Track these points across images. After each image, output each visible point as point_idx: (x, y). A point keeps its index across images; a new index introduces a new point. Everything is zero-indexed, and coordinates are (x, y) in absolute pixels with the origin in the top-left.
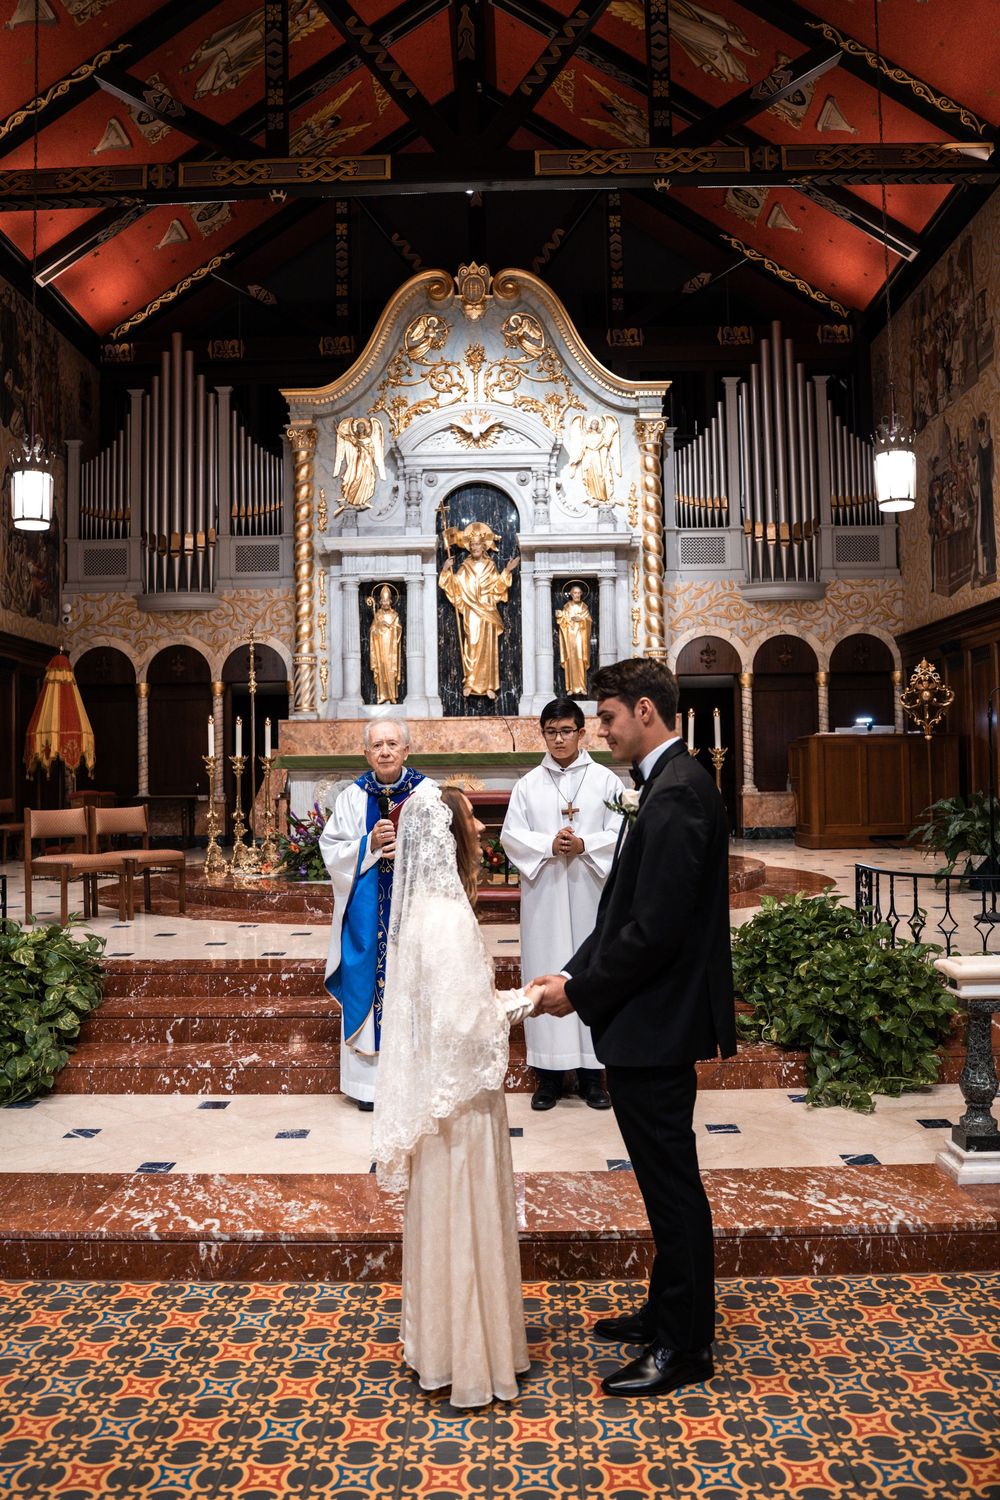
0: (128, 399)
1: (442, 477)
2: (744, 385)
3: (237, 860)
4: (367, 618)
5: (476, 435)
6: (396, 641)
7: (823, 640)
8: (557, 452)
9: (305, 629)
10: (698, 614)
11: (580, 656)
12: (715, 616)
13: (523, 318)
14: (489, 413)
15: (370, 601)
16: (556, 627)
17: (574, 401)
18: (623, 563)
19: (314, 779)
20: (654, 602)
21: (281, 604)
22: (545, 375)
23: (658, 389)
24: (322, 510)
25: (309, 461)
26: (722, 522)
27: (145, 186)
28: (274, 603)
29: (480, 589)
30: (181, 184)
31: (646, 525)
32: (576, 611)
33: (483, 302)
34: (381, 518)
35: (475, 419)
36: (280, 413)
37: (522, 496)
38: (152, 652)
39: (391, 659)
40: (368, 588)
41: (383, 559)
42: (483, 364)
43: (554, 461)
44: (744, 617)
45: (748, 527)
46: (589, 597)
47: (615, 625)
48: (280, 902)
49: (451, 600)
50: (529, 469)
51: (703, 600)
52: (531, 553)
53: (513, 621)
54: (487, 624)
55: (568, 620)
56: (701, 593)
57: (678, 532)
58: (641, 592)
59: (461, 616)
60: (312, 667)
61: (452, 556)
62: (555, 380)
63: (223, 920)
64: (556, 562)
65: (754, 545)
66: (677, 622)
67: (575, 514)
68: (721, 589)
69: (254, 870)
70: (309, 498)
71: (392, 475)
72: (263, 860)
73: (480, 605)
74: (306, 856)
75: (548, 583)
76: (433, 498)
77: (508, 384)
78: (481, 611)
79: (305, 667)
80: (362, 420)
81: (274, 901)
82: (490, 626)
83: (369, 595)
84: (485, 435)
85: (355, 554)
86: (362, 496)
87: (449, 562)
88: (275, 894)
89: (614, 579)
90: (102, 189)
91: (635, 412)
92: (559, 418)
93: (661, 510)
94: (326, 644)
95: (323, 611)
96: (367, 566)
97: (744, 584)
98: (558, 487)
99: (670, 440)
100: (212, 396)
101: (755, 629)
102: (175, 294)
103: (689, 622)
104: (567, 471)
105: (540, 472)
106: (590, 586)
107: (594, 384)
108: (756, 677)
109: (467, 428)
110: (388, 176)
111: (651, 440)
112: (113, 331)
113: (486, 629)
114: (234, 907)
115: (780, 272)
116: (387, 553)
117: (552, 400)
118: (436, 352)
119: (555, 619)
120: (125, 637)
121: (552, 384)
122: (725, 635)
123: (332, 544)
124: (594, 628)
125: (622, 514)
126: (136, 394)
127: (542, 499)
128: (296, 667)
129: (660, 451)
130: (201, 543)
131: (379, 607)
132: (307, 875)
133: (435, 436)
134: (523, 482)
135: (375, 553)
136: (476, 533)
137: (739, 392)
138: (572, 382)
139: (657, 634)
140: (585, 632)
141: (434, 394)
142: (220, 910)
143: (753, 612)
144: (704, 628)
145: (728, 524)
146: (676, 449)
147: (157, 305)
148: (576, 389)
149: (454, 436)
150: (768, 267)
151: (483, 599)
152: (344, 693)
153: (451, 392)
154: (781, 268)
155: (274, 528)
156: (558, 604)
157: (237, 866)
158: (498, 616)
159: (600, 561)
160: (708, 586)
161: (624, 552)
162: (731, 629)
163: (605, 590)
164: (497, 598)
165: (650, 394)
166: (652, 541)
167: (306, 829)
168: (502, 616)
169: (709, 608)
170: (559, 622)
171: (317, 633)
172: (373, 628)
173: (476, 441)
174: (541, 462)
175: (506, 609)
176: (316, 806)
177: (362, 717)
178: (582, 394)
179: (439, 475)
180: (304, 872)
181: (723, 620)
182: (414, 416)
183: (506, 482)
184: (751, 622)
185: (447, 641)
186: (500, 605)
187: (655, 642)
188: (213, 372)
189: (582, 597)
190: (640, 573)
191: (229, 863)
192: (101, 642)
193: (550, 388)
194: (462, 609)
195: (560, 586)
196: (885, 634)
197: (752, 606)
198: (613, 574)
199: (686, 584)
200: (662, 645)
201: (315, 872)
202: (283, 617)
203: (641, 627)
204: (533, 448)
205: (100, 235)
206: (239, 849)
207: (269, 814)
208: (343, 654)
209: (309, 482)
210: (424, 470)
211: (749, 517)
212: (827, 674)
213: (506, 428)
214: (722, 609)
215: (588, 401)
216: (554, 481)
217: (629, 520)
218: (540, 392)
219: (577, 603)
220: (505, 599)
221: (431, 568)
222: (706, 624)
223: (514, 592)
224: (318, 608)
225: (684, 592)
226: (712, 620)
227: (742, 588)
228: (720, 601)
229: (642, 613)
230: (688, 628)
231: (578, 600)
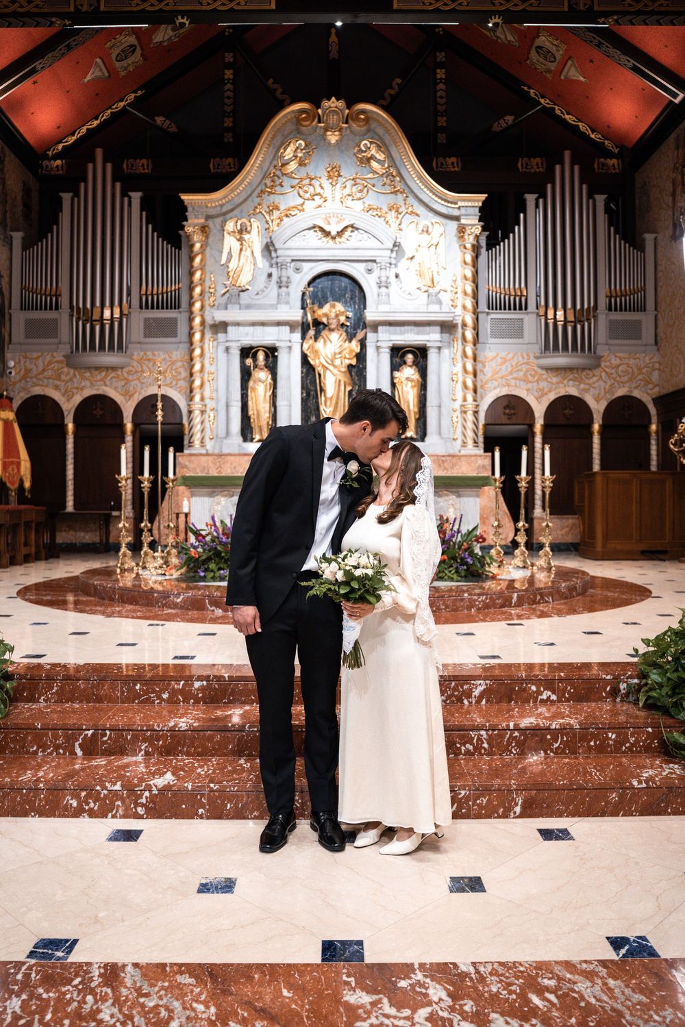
0: (59, 202)
1: (306, 266)
2: (541, 201)
3: (144, 563)
4: (246, 375)
5: (334, 233)
6: (269, 393)
7: (597, 400)
8: (396, 248)
9: (197, 383)
10: (502, 377)
11: (412, 408)
12: (515, 379)
13: (371, 143)
14: (344, 216)
15: (249, 361)
16: (393, 384)
17: (410, 209)
18: (446, 336)
19: (211, 495)
20: (469, 367)
21: (179, 364)
22: (388, 189)
23: (476, 200)
24: (212, 290)
25: (202, 252)
26: (522, 307)
27: (72, 9)
28: (173, 363)
29: (335, 354)
30: (102, 8)
31: (464, 307)
32: (408, 373)
33: (340, 130)
34: (257, 297)
35: (333, 220)
36: (181, 212)
37: (369, 284)
38: (78, 399)
39: (264, 408)
41: (259, 329)
42: (340, 178)
43: (394, 255)
44: (537, 381)
45: (542, 312)
46: (419, 362)
47: (439, 384)
48: (184, 601)
49: (312, 362)
50: (374, 261)
51: (507, 367)
52: (375, 326)
53: (359, 380)
54: (340, 381)
55: (403, 380)
56: (505, 361)
57: (488, 313)
58: (459, 359)
59: (320, 375)
60: (203, 412)
61: (313, 328)
62: (395, 193)
63: (133, 617)
64: (395, 333)
65: (547, 324)
66: (486, 383)
67: (409, 297)
68: (520, 359)
69: (160, 571)
70: (202, 280)
71: (267, 264)
72: (166, 563)
73: (335, 366)
74: (205, 560)
75: (388, 350)
76: (299, 282)
77: (359, 195)
78: (335, 371)
79: (197, 412)
80: (244, 220)
81: (179, 600)
82: (342, 383)
83: (248, 357)
84: (340, 233)
85: (238, 324)
86: (243, 281)
87: (312, 332)
88: (179, 594)
89: (439, 348)
90: (36, 10)
91: (457, 218)
92: (398, 222)
93: (475, 296)
94: (214, 395)
95: (212, 369)
96: (247, 334)
97: (538, 354)
98: (397, 276)
99: (483, 243)
100: (126, 199)
101: (546, 390)
102: (98, 122)
103: (496, 383)
104: (404, 263)
105: (383, 264)
106: (421, 353)
107: (427, 196)
108: (546, 427)
109: (327, 228)
110: (273, 6)
111: (469, 244)
112: (49, 150)
113: (339, 385)
114: (142, 605)
115: (567, 117)
116: (263, 324)
117: (393, 208)
118: (302, 169)
119: (392, 378)
120: (56, 388)
121: (392, 196)
122: (522, 394)
123: (220, 316)
124: (423, 387)
125: (446, 298)
126: (66, 197)
127: (384, 285)
128: (190, 412)
129: (476, 249)
130: (117, 315)
131: (256, 366)
132: (205, 577)
133: (301, 234)
134: (370, 271)
135: (254, 324)
136: (334, 311)
137: (537, 206)
138: (409, 195)
139: (472, 392)
140: (415, 389)
141: (300, 201)
142: (130, 607)
143: (544, 377)
144: (506, 388)
145: (526, 309)
146: (487, 250)
147: (84, 130)
148: (411, 200)
149: (316, 234)
150: (558, 112)
151: (337, 362)
152: (228, 433)
153: (314, 200)
154: (568, 114)
155: (176, 305)
157: (144, 568)
158: (348, 375)
159: (429, 333)
160: (510, 356)
161: (447, 327)
162: (528, 390)
163: (432, 356)
164: (348, 362)
165: (470, 205)
166: (469, 320)
167: (204, 537)
168: (351, 376)
169: (511, 373)
170: (395, 381)
171: (207, 386)
172: (251, 383)
173: (333, 238)
174: (384, 256)
175: (354, 370)
176: (213, 518)
177: (242, 452)
178: (416, 204)
179: (304, 264)
180: (202, 574)
181: (522, 383)
182: (285, 218)
183: (356, 271)
184: (543, 384)
185: (308, 395)
186: (350, 367)
187: (470, 397)
188: (128, 183)
189: (414, 362)
190: (458, 345)
191: (137, 565)
192: (37, 391)
193: (391, 199)
194: (319, 369)
195: (398, 354)
196: (645, 396)
197: (544, 372)
198: (438, 344)
199: (494, 354)
200: (475, 400)
201: (212, 574)
202: (180, 373)
203: (459, 386)
204: (377, 244)
205: (37, 64)
206: (146, 554)
207: (172, 525)
208: (227, 403)
209: (202, 269)
210: (293, 260)
211: (543, 303)
212: (600, 426)
213: (357, 229)
214: (521, 374)
215: (420, 210)
216: (393, 271)
217: (451, 303)
218: (384, 202)
219: (411, 366)
220: (354, 362)
221: (297, 336)
222: (509, 385)
223: (361, 357)
224: (207, 367)
225: (492, 360)
226: (513, 382)
227: (537, 358)
228: (519, 368)
229: (460, 375)
230: (495, 388)
231: (411, 364)
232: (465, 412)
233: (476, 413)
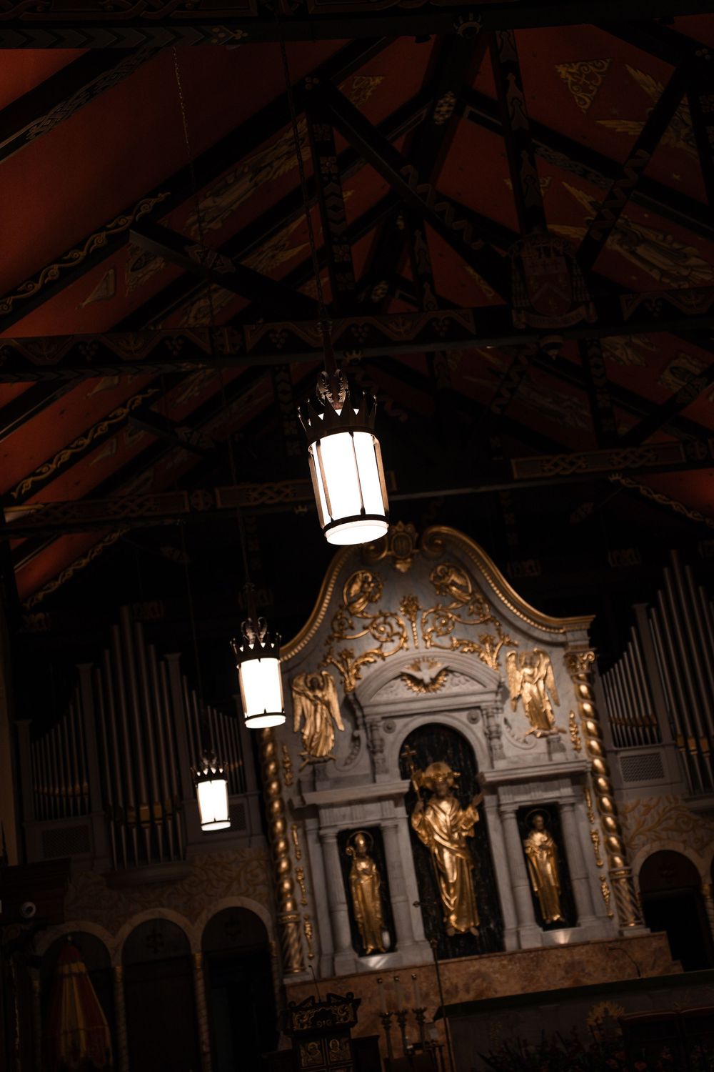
1: (399, 723)
2: (653, 611)
5: (427, 680)
6: (378, 888)
8: (501, 690)
9: (286, 886)
10: (649, 830)
11: (553, 883)
12: (666, 830)
13: (448, 567)
14: (436, 659)
15: (348, 849)
16: (526, 856)
17: (507, 640)
18: (577, 789)
20: (611, 823)
21: (255, 864)
22: (476, 619)
23: (582, 623)
24: (287, 765)
26: (654, 739)
27: (187, 509)
28: (247, 863)
29: (451, 827)
30: (219, 505)
31: (590, 748)
32: (542, 839)
33: (412, 556)
34: (347, 767)
35: (423, 665)
37: (475, 734)
38: (125, 929)
39: (375, 907)
40: (345, 838)
41: (358, 808)
42: (419, 613)
43: (499, 698)
44: (693, 829)
45: (680, 741)
46: (553, 824)
47: (581, 849)
49: (425, 842)
50: (479, 708)
51: (652, 815)
52: (493, 788)
54: (461, 860)
55: (536, 849)
56: (648, 809)
57: (617, 752)
58: (597, 814)
59: (435, 856)
60: (297, 924)
62: (485, 622)
64: (519, 793)
65: (690, 758)
66: (632, 839)
67: (525, 746)
68: (667, 803)
70: (274, 754)
73: (453, 843)
75: (513, 815)
76: (393, 743)
77: (444, 629)
78: (454, 848)
79: (291, 925)
80: (314, 675)
84: (434, 681)
85: (331, 806)
86: (324, 750)
87: (420, 804)
89: (573, 805)
91: (563, 645)
92: (495, 656)
93: (600, 734)
94: (309, 899)
95: (300, 866)
96: (344, 816)
97: (686, 796)
98: (506, 721)
99: (597, 667)
100: (162, 664)
101: (706, 840)
102: (87, 560)
103: (643, 838)
104: (510, 705)
105: (490, 710)
106: (553, 814)
107: (524, 621)
109: (418, 675)
111: (583, 671)
113: (461, 866)
115: (656, 496)
116: (362, 801)
117: (487, 640)
118: (373, 606)
119: (524, 848)
120: (96, 920)
121: (482, 626)
122: (679, 848)
123: (307, 800)
124: (560, 854)
125: (567, 740)
126: (84, 669)
127: (492, 735)
129: (591, 678)
130: (158, 815)
131: (356, 855)
133: (387, 685)
134: (474, 720)
135: (350, 803)
136: (440, 773)
137: (649, 616)
138: (502, 623)
139: (619, 853)
140: (552, 859)
141: (377, 644)
143: (700, 823)
144: (657, 843)
145: (660, 740)
146: (601, 675)
148: (505, 629)
149: (404, 683)
150: (644, 492)
151: (455, 837)
152: (336, 946)
153: (392, 641)
154: (656, 493)
155: (236, 787)
156: (525, 834)
159: (558, 789)
160: (654, 801)
161: (577, 778)
162: (684, 842)
163: (568, 818)
164: (466, 834)
165: (577, 628)
166: (599, 764)
168: (472, 852)
169: (660, 823)
170: (528, 851)
171: (297, 889)
172: (353, 877)
173: (426, 686)
174: (488, 699)
178: (512, 632)
179: (396, 721)
181: (675, 833)
182: (362, 667)
183: (459, 721)
185: (422, 882)
186: (469, 840)
187: (618, 861)
188: (162, 641)
189: (544, 825)
190: (591, 797)
192: (70, 929)
193: (481, 629)
194: (435, 849)
197: (699, 817)
198: (571, 800)
199: (633, 802)
200: (626, 864)
202: (258, 876)
203: (602, 849)
204: (478, 687)
208: (330, 907)
209: (273, 740)
210: (384, 718)
211: (679, 732)
213: (452, 672)
214: (672, 822)
215: (517, 639)
216: (502, 716)
217: (573, 746)
218: (475, 633)
219: (541, 831)
220: (472, 834)
221: (401, 811)
222: (660, 839)
223: (481, 827)
224: (294, 863)
225: (633, 809)
226: (664, 834)
227: (686, 800)
228: (668, 815)
229: (601, 834)
230: (644, 845)
231: (541, 828)
232: (617, 881)
233: (630, 880)
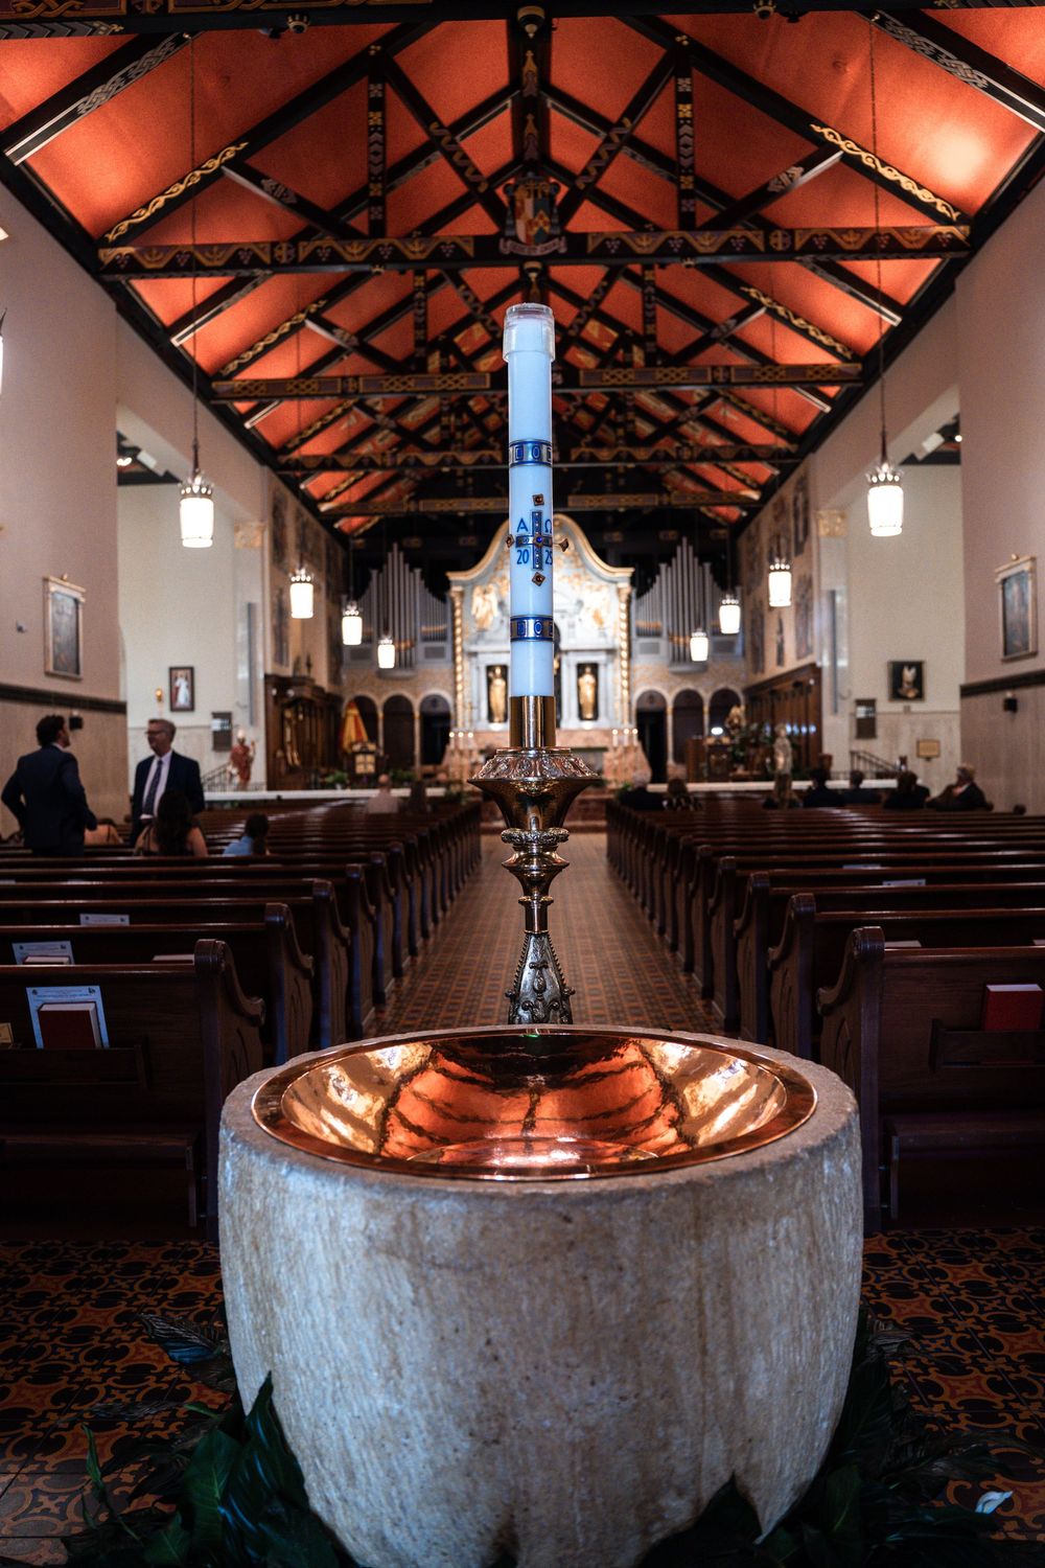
0: (369, 578)
2: (669, 567)
4: (489, 682)
6: (503, 694)
7: (707, 691)
9: (460, 688)
10: (647, 680)
11: (590, 700)
12: (655, 681)
15: (491, 675)
16: (579, 688)
17: (587, 577)
18: (610, 656)
20: (625, 675)
21: (448, 675)
22: (573, 565)
23: (627, 572)
24: (467, 631)
25: (461, 608)
26: (657, 634)
28: (444, 674)
31: (622, 638)
32: (588, 679)
36: (447, 585)
37: (562, 624)
38: (385, 698)
39: (501, 702)
40: (490, 669)
41: (497, 655)
43: (578, 607)
44: (669, 681)
45: (671, 637)
50: (566, 612)
51: (649, 672)
52: (567, 652)
55: (584, 683)
56: (648, 668)
57: (637, 640)
58: (619, 670)
60: (463, 706)
64: (579, 656)
65: (673, 646)
66: (636, 684)
67: (587, 633)
68: (658, 667)
70: (461, 624)
71: (500, 614)
79: (460, 706)
80: (486, 587)
83: (490, 672)
85: (484, 653)
86: (486, 624)
89: (606, 664)
91: (616, 582)
92: (580, 586)
93: (629, 630)
94: (470, 695)
95: (469, 679)
97: (668, 665)
98: (580, 620)
99: (634, 595)
100: (412, 574)
101: (674, 687)
103: (642, 683)
104: (583, 611)
105: (572, 614)
106: (594, 668)
107: (597, 569)
108: (676, 710)
111: (624, 597)
116: (499, 652)
117: (578, 576)
119: (578, 683)
120: (372, 691)
121: (579, 569)
122: (659, 690)
123: (473, 648)
124: (596, 686)
125: (609, 632)
126: (374, 573)
127: (572, 626)
128: (455, 706)
129: (629, 602)
130: (408, 646)
131: (495, 677)
134: (563, 618)
135: (493, 653)
137: (666, 571)
138: (586, 569)
139: (627, 690)
140: (592, 689)
143: (673, 678)
144: (649, 686)
145: (661, 636)
146: (636, 600)
148: (587, 572)
152: (480, 718)
155: (442, 637)
159: (599, 656)
160: (652, 665)
161: (611, 651)
162: (663, 687)
163: (602, 671)
165: (624, 574)
166: (624, 645)
169: (652, 677)
170: (580, 684)
171: (466, 690)
172: (492, 686)
174: (572, 608)
178: (590, 574)
181: (659, 683)
184: (672, 683)
187: (626, 693)
188: (412, 561)
189: (591, 672)
190: (617, 661)
192: (360, 693)
193: (575, 571)
195: (581, 669)
196: (737, 689)
197: (672, 676)
198: (605, 662)
199: (641, 665)
200: (629, 695)
202: (449, 682)
203: (619, 687)
204: (567, 601)
208: (479, 700)
209: (461, 616)
211: (671, 632)
212: (708, 708)
214: (658, 677)
215: (594, 577)
216: (577, 617)
217: (613, 636)
218: (571, 573)
219: (589, 675)
222: (651, 684)
223: (559, 670)
224: (466, 678)
225: (640, 669)
226: (653, 683)
227: (668, 667)
228: (657, 673)
229: (620, 680)
230: (642, 687)
231: (589, 673)
232: (624, 703)
233: (630, 703)
